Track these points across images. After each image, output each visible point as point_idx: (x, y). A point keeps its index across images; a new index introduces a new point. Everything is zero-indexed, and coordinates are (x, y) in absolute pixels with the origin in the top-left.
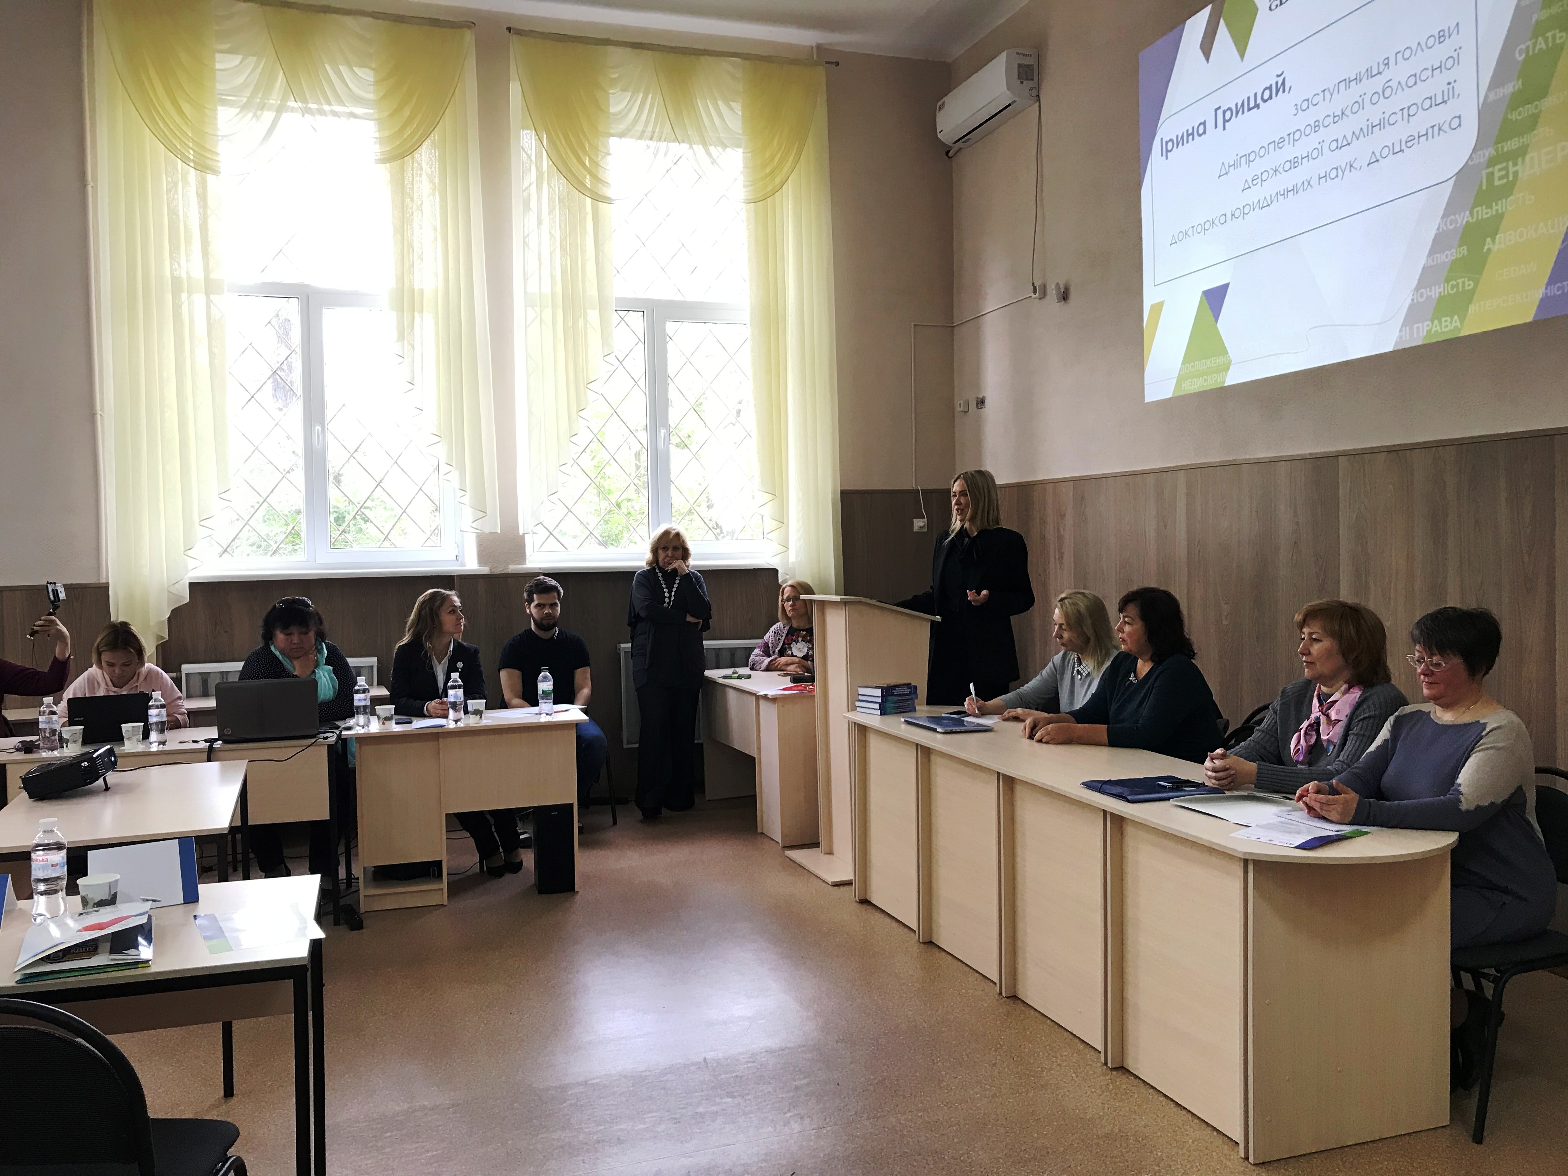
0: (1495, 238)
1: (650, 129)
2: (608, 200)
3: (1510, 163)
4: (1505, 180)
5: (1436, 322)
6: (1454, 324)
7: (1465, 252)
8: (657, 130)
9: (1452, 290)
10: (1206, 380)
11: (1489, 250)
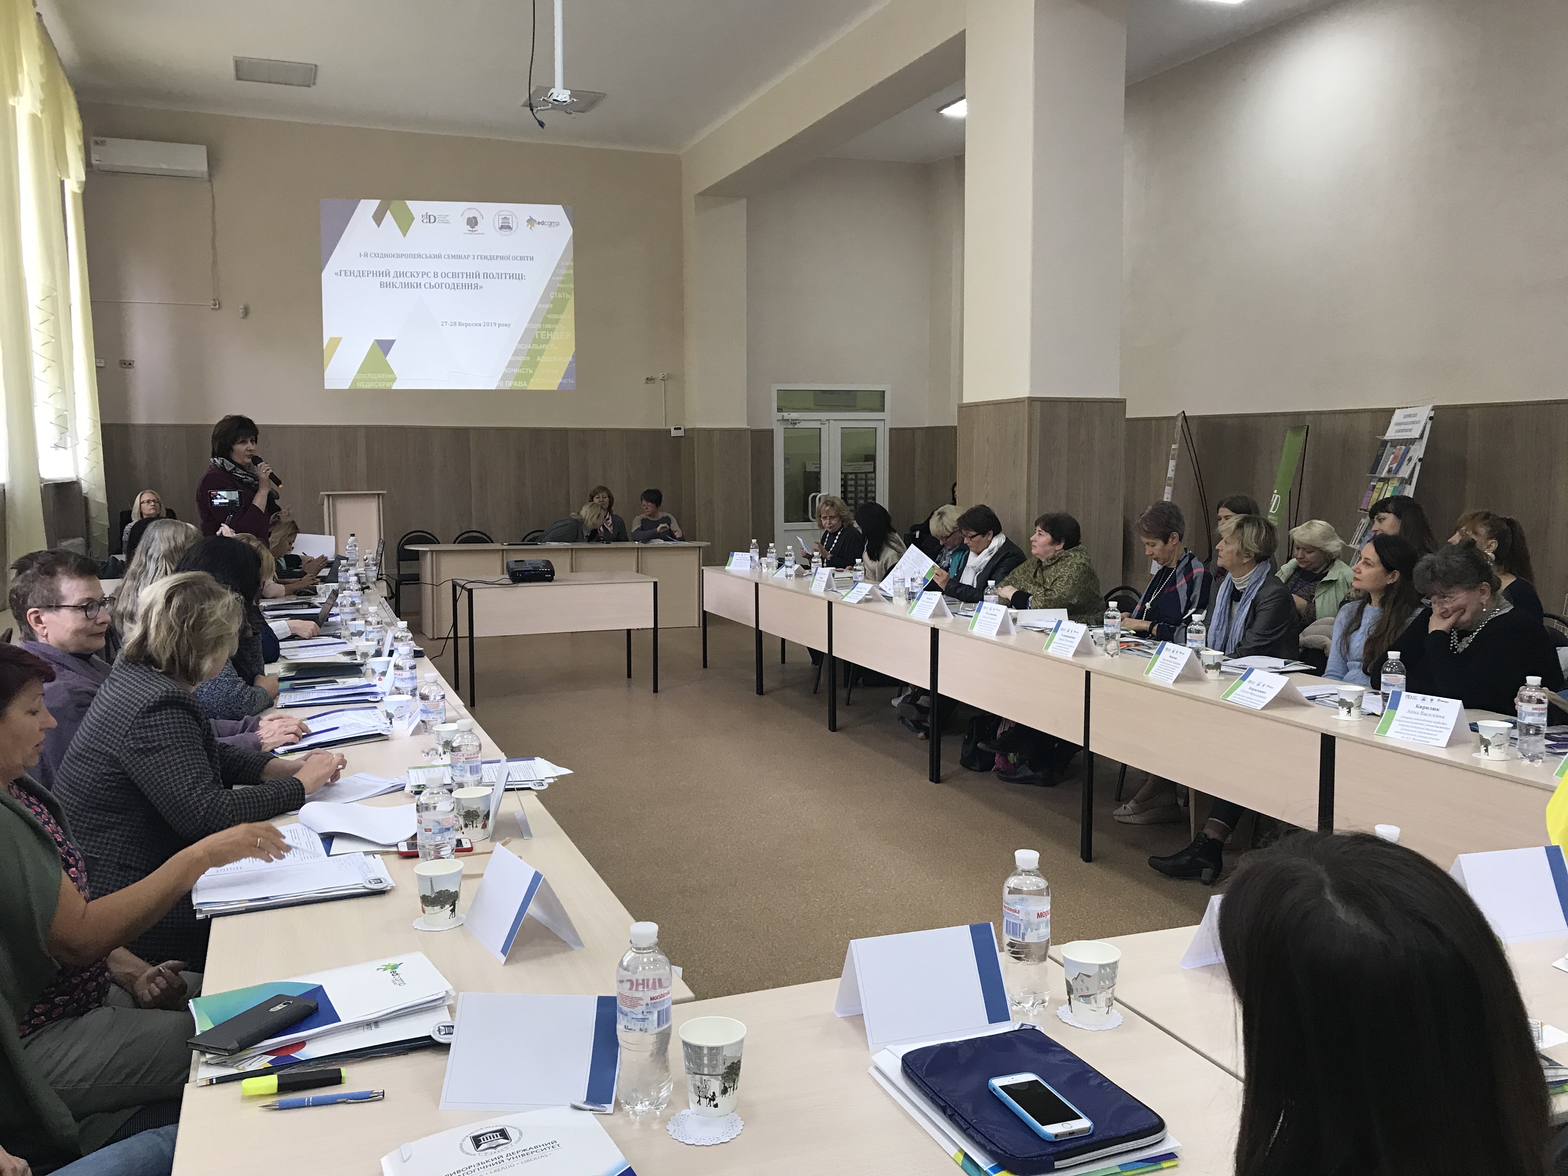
0: (541, 357)
3: (548, 332)
4: (545, 338)
5: (515, 382)
6: (525, 385)
7: (528, 359)
9: (521, 372)
10: (375, 384)
11: (539, 361)
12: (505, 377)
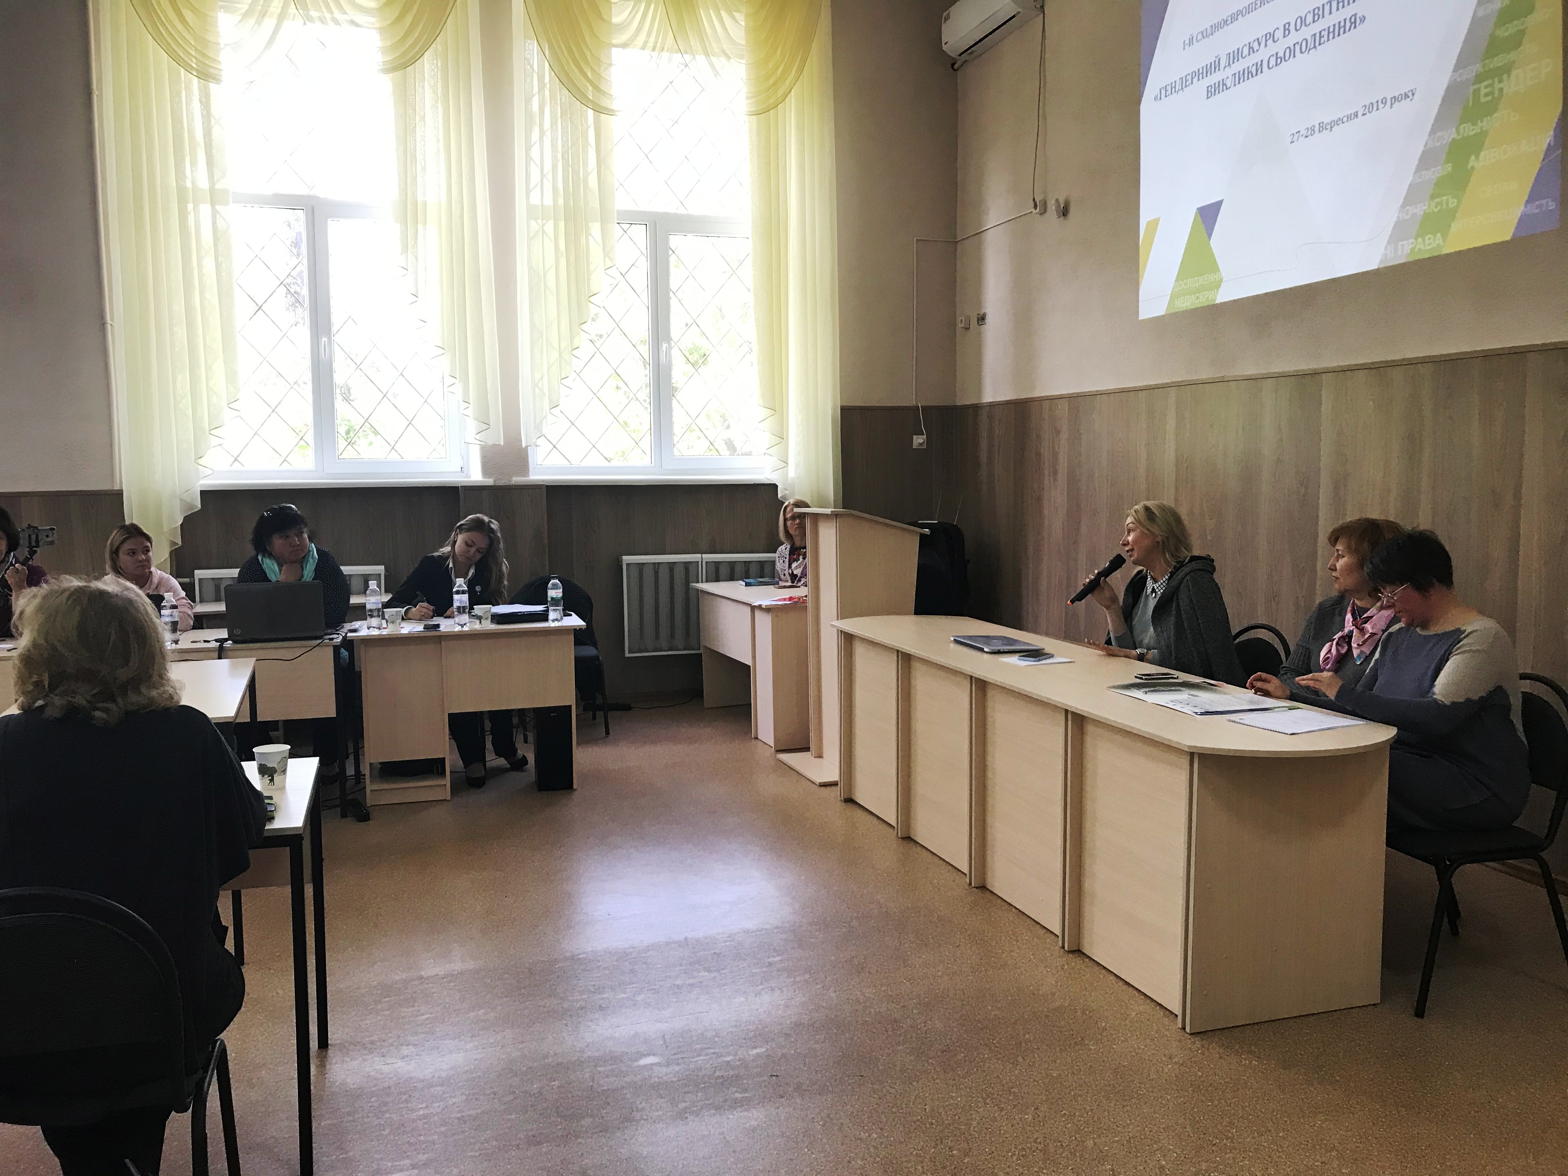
0: (1479, 155)
1: (652, 40)
2: (610, 112)
3: (1496, 80)
4: (1490, 98)
5: (1420, 239)
6: (1437, 242)
7: (1450, 169)
8: (660, 40)
9: (1436, 207)
10: (1197, 298)
11: (1473, 168)
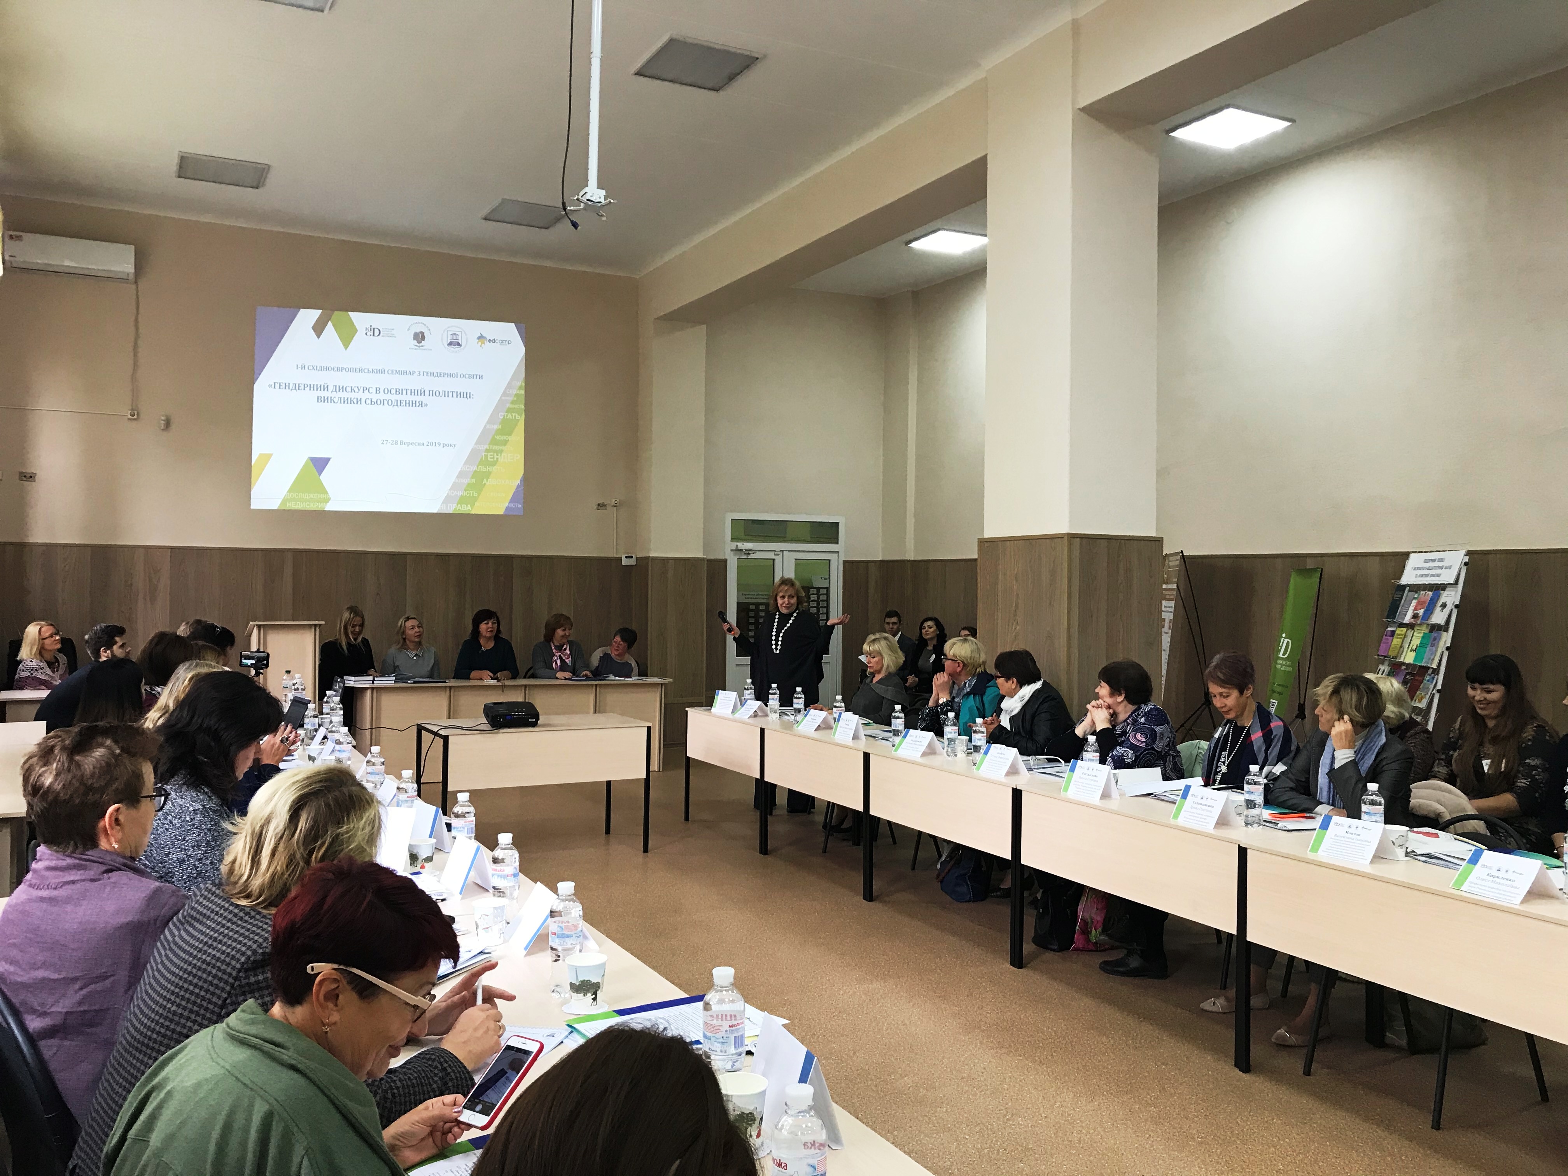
0: (488, 479)
3: (495, 454)
4: (492, 460)
5: (459, 505)
6: (469, 508)
7: (474, 481)
9: (467, 494)
10: (307, 505)
11: (485, 484)
12: (447, 500)
